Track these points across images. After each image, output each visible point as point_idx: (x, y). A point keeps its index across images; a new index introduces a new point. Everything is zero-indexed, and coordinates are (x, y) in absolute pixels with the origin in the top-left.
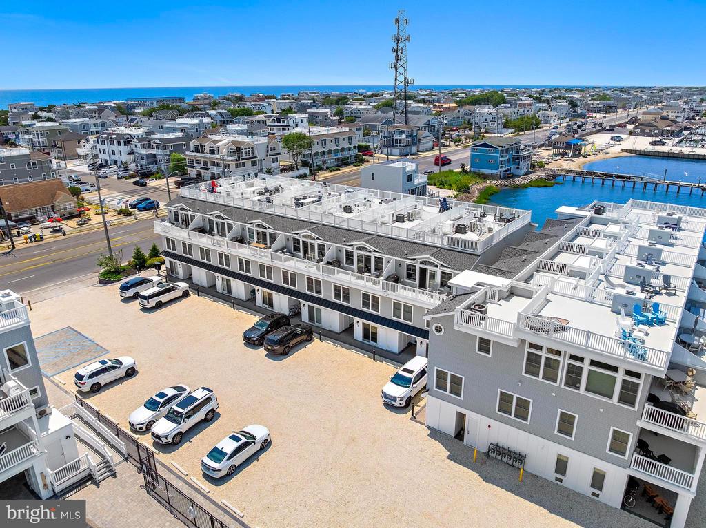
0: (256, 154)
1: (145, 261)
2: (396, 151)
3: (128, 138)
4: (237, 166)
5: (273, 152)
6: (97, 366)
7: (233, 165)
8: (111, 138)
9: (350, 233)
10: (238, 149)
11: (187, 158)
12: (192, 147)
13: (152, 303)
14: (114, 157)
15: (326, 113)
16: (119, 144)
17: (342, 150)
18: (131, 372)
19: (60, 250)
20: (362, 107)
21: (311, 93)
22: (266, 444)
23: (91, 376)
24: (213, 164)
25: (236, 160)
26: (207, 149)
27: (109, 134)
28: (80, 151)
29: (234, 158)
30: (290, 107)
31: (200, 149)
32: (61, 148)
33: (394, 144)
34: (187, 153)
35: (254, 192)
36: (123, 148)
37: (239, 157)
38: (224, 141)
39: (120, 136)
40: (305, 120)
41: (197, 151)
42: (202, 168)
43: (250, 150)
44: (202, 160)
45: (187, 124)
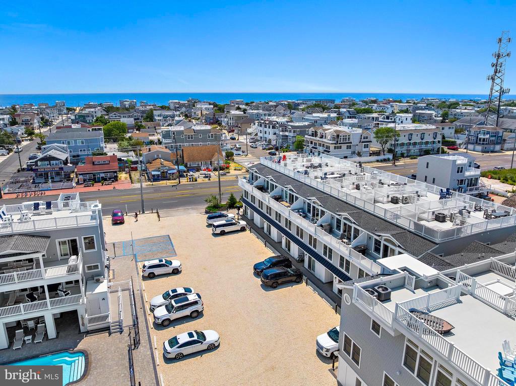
0: (351, 140)
1: (235, 203)
2: (479, 148)
3: (275, 124)
4: (335, 148)
5: (366, 140)
6: (156, 262)
7: (332, 147)
8: (266, 123)
9: (345, 205)
10: (338, 136)
11: (305, 140)
12: (310, 133)
13: (218, 231)
14: (265, 136)
15: (432, 114)
16: (269, 128)
17: (427, 143)
18: (176, 271)
19: (201, 188)
20: (466, 111)
21: (431, 99)
22: (213, 347)
23: (150, 267)
24: (320, 145)
25: (335, 144)
26: (319, 136)
27: (265, 121)
28: (249, 131)
29: (334, 142)
30: (407, 109)
31: (315, 134)
32: (240, 127)
33: (477, 141)
34: (306, 136)
35: (303, 165)
36: (271, 131)
37: (337, 142)
38: (331, 129)
39: (271, 122)
40: (409, 119)
41: (313, 136)
42: (313, 147)
43: (347, 137)
44: (314, 142)
45: (319, 117)
